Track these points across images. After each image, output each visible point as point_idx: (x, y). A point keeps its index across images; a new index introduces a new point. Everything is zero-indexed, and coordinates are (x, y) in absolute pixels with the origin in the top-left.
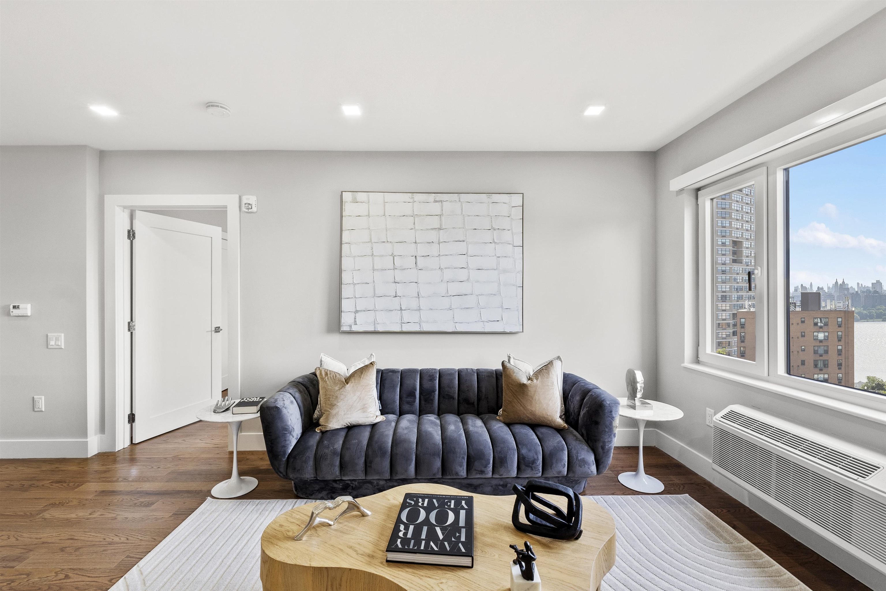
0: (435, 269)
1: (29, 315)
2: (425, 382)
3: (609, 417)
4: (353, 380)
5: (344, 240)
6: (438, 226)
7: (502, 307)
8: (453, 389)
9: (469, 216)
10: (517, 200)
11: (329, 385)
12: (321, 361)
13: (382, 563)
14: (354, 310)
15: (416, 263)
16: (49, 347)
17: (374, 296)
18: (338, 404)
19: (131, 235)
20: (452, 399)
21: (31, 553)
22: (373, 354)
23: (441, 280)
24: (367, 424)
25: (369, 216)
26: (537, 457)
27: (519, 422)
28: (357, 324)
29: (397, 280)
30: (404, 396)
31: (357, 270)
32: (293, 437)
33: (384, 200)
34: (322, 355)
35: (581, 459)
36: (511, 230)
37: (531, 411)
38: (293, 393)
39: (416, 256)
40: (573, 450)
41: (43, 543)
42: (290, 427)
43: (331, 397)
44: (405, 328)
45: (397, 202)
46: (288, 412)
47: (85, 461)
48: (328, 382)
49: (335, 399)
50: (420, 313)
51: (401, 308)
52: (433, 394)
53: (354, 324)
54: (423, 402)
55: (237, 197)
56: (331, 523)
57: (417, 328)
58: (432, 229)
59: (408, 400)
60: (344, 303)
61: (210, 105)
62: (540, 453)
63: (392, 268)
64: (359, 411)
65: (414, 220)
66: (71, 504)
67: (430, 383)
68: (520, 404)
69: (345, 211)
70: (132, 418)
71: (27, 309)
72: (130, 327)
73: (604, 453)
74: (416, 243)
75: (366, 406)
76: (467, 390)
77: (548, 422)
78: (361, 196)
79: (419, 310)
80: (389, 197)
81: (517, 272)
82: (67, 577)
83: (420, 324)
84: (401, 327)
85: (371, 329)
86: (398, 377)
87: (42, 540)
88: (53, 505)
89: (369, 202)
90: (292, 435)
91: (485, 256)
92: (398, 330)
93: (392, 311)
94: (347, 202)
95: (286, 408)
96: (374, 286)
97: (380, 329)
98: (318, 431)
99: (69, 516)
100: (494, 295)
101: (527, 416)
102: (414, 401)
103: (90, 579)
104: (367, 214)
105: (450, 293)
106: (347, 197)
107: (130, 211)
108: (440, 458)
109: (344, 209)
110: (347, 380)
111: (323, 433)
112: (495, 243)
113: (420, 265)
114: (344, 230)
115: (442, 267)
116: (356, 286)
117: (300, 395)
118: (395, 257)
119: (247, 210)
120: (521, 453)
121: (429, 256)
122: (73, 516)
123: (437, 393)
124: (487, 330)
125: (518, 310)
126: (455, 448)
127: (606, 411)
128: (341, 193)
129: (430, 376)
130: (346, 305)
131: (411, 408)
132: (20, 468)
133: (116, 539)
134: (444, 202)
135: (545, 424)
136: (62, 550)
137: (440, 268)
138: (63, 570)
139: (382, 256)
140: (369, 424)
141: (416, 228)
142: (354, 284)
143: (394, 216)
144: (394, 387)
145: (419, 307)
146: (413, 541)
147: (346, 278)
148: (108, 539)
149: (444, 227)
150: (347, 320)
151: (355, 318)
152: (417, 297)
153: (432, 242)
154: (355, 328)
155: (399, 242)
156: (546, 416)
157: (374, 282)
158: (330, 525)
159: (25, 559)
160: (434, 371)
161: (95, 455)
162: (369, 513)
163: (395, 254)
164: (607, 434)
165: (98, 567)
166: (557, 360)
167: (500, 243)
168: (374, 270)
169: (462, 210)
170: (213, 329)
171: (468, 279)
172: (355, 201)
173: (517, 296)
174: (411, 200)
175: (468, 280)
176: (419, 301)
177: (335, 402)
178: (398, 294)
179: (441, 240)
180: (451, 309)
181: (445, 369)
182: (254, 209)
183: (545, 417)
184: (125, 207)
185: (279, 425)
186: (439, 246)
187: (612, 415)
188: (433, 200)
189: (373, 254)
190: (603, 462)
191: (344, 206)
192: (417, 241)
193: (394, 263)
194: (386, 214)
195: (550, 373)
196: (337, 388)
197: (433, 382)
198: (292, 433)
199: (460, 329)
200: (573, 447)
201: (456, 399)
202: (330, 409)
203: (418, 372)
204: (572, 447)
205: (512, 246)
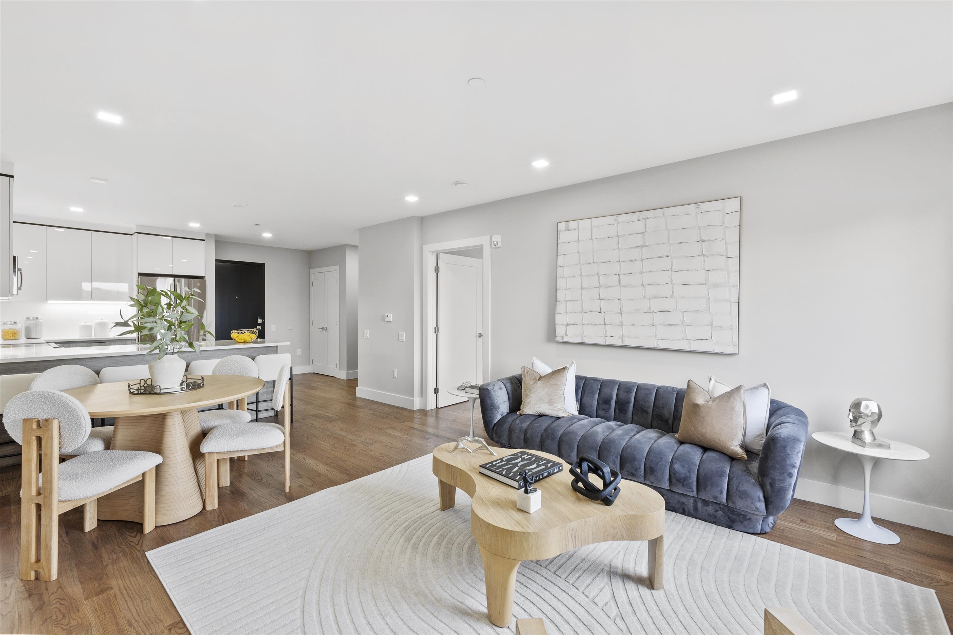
0: (638, 286)
1: (392, 321)
2: (621, 392)
3: (781, 452)
4: (544, 379)
5: (559, 263)
6: (641, 244)
7: (711, 325)
8: (647, 404)
9: (674, 230)
10: (734, 205)
11: (527, 380)
12: (533, 363)
13: (477, 472)
14: (565, 323)
15: (619, 281)
16: (399, 340)
17: (582, 311)
18: (531, 395)
19: (437, 269)
20: (645, 413)
21: (376, 444)
22: (574, 361)
23: (643, 296)
24: (553, 415)
25: (578, 241)
26: (690, 475)
27: (692, 442)
28: (567, 336)
29: (602, 297)
30: (601, 402)
31: (569, 289)
32: (498, 413)
33: (592, 226)
34: (534, 358)
35: (742, 490)
36: (724, 240)
37: (701, 433)
38: (505, 383)
39: (619, 274)
40: (735, 479)
41: (381, 441)
42: (496, 405)
43: (527, 389)
44: (608, 342)
45: (603, 226)
46: (495, 394)
47: (412, 411)
48: (526, 378)
49: (529, 391)
50: (622, 328)
51: (605, 323)
52: (627, 405)
53: (565, 335)
54: (617, 411)
55: (489, 237)
56: (472, 452)
57: (619, 343)
58: (635, 247)
59: (603, 406)
60: (558, 317)
61: (457, 183)
62: (694, 472)
63: (598, 286)
64: (546, 404)
65: (618, 240)
66: (397, 429)
67: (626, 394)
68: (692, 424)
69: (559, 239)
70: (436, 391)
71: (391, 318)
72: (437, 330)
73: (773, 491)
74: (619, 262)
75: (552, 400)
76: (661, 406)
77: (721, 448)
78: (573, 225)
79: (622, 325)
80: (596, 222)
81: (732, 287)
82: (383, 456)
83: (622, 338)
84: (605, 340)
85: (579, 340)
86: (598, 386)
87: (381, 440)
88: (391, 427)
89: (579, 229)
90: (497, 411)
91: (692, 270)
92: (602, 342)
93: (597, 325)
94: (561, 231)
95: (494, 391)
96: (582, 303)
97: (586, 341)
98: (519, 414)
99: (394, 434)
100: (702, 311)
101: (697, 437)
102: (609, 409)
103: (390, 461)
104: (577, 239)
105: (652, 310)
106: (562, 226)
107: (436, 254)
108: (597, 452)
109: (559, 237)
110: (541, 378)
111: (521, 415)
112: (704, 255)
113: (623, 282)
114: (559, 256)
115: (644, 284)
116: (568, 303)
117: (510, 385)
118: (600, 276)
119: (494, 246)
120: (673, 467)
121: (631, 273)
122: (396, 434)
123: (632, 404)
124: (693, 349)
125: (731, 329)
126: (610, 447)
127: (778, 445)
128: (556, 224)
129: (627, 388)
130: (560, 319)
131: (606, 415)
132: (386, 408)
133: (407, 449)
134: (648, 220)
135: (718, 450)
136: (386, 446)
137: (642, 285)
138: (383, 453)
139: (589, 276)
140: (555, 416)
141: (620, 248)
142: (566, 301)
143: (600, 238)
144: (593, 394)
145: (622, 322)
146: (497, 467)
147: (560, 296)
148: (403, 448)
149: (647, 244)
150: (560, 331)
151: (566, 331)
152: (619, 313)
153: (635, 260)
154: (566, 339)
155: (604, 262)
156: (718, 441)
157: (582, 299)
158: (471, 452)
159: (372, 445)
160: (632, 384)
161: (417, 410)
162: (495, 454)
163: (600, 273)
164: (777, 471)
165: (395, 457)
166: (763, 387)
167: (710, 255)
168: (582, 289)
169: (666, 225)
170: (478, 335)
171: (672, 294)
172: (568, 229)
173: (730, 313)
174: (616, 222)
175: (672, 296)
176: (622, 317)
177: (529, 394)
178: (602, 310)
179: (644, 258)
180: (653, 325)
181: (645, 384)
182: (499, 245)
183: (716, 442)
184: (433, 252)
185: (488, 401)
186: (641, 263)
187: (786, 451)
188: (636, 219)
189: (581, 274)
190: (772, 502)
191: (559, 235)
192: (621, 260)
193: (599, 282)
194: (593, 238)
195: (732, 397)
196: (531, 383)
197: (629, 395)
198: (497, 409)
199: (662, 345)
200: (736, 476)
201: (650, 413)
202: (526, 398)
203: (617, 383)
204: (734, 476)
205: (725, 257)
